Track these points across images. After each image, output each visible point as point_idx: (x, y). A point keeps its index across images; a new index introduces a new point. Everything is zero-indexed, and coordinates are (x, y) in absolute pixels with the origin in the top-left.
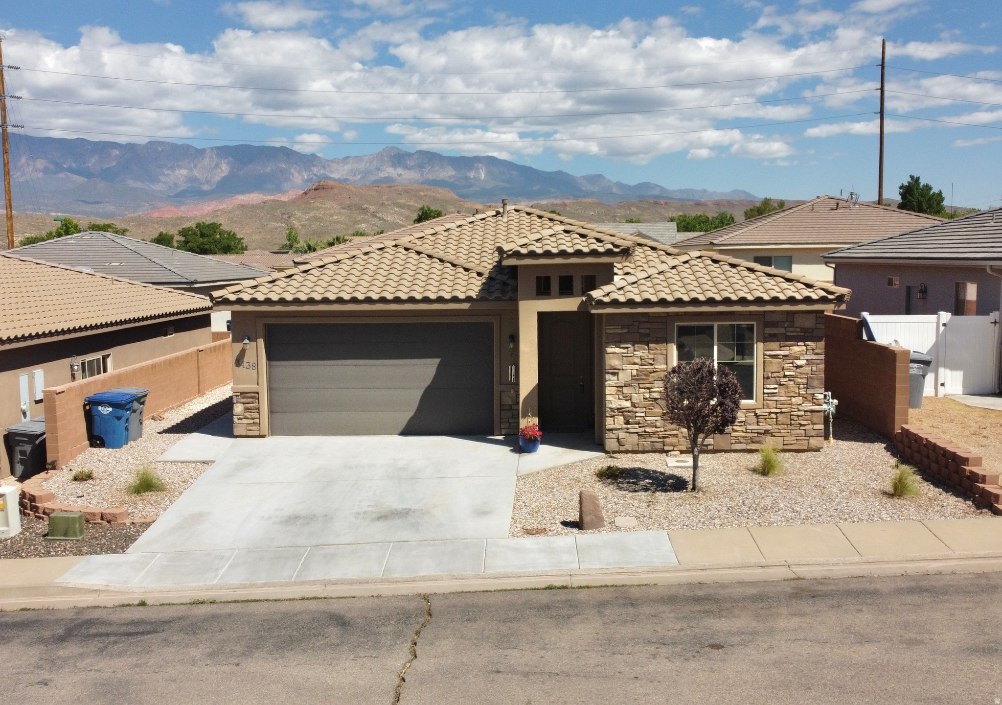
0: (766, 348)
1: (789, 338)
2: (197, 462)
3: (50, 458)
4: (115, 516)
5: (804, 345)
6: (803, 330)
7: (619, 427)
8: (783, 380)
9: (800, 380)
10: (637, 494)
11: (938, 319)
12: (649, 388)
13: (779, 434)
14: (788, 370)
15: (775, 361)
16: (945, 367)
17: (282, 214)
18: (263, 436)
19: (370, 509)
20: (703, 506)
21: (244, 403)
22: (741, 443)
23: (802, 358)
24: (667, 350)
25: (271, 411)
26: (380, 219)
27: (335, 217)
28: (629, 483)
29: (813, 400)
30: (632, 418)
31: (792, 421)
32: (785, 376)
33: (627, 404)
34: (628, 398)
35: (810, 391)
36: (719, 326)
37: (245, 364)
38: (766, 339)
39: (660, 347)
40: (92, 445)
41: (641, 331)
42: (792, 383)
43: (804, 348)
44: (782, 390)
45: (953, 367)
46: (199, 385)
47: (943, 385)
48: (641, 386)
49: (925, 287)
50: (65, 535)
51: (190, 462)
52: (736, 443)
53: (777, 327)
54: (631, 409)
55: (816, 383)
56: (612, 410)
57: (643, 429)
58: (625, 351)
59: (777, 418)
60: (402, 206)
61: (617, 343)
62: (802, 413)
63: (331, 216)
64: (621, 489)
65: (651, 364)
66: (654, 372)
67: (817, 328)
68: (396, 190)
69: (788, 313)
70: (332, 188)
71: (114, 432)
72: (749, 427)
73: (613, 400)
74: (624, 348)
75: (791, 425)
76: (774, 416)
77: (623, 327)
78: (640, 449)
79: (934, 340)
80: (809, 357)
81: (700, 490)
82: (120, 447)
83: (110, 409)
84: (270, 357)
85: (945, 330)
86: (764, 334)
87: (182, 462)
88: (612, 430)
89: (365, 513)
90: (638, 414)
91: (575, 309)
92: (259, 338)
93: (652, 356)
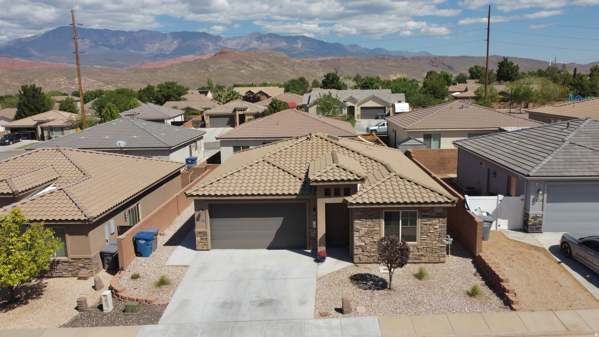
0: (422, 221)
1: (431, 217)
2: (182, 266)
3: (120, 266)
4: (151, 301)
5: (438, 219)
6: (438, 213)
7: (360, 253)
8: (430, 234)
9: (436, 234)
10: (366, 291)
11: (498, 198)
12: (372, 237)
13: (426, 256)
14: (431, 230)
15: (426, 226)
16: (500, 218)
17: (204, 66)
18: (209, 250)
19: (256, 299)
20: (393, 300)
21: (200, 237)
22: (411, 260)
23: (437, 225)
24: (380, 222)
25: (212, 239)
28: (363, 284)
29: (442, 242)
30: (365, 249)
31: (433, 251)
32: (430, 232)
33: (363, 244)
34: (363, 241)
35: (441, 239)
36: (402, 212)
37: (200, 220)
38: (422, 217)
39: (378, 220)
40: (137, 256)
41: (369, 214)
42: (433, 235)
43: (438, 221)
44: (429, 238)
45: (504, 218)
46: (178, 211)
47: (499, 226)
48: (369, 236)
49: (495, 172)
50: (132, 312)
51: (179, 266)
53: (427, 212)
54: (365, 246)
55: (443, 235)
56: (357, 246)
57: (370, 254)
58: (362, 222)
59: (426, 249)
61: (359, 218)
62: (437, 247)
63: (228, 66)
64: (360, 287)
65: (373, 228)
66: (374, 231)
67: (443, 213)
69: (431, 207)
70: (228, 53)
71: (146, 251)
72: (414, 253)
73: (357, 242)
74: (362, 221)
75: (432, 252)
76: (425, 249)
77: (361, 212)
78: (369, 262)
79: (496, 207)
80: (440, 225)
81: (393, 289)
82: (148, 256)
83: (144, 241)
84: (211, 217)
85: (501, 203)
86: (421, 215)
87: (176, 266)
88: (357, 254)
89: (254, 301)
90: (367, 248)
91: (341, 202)
92: (206, 209)
93: (373, 224)
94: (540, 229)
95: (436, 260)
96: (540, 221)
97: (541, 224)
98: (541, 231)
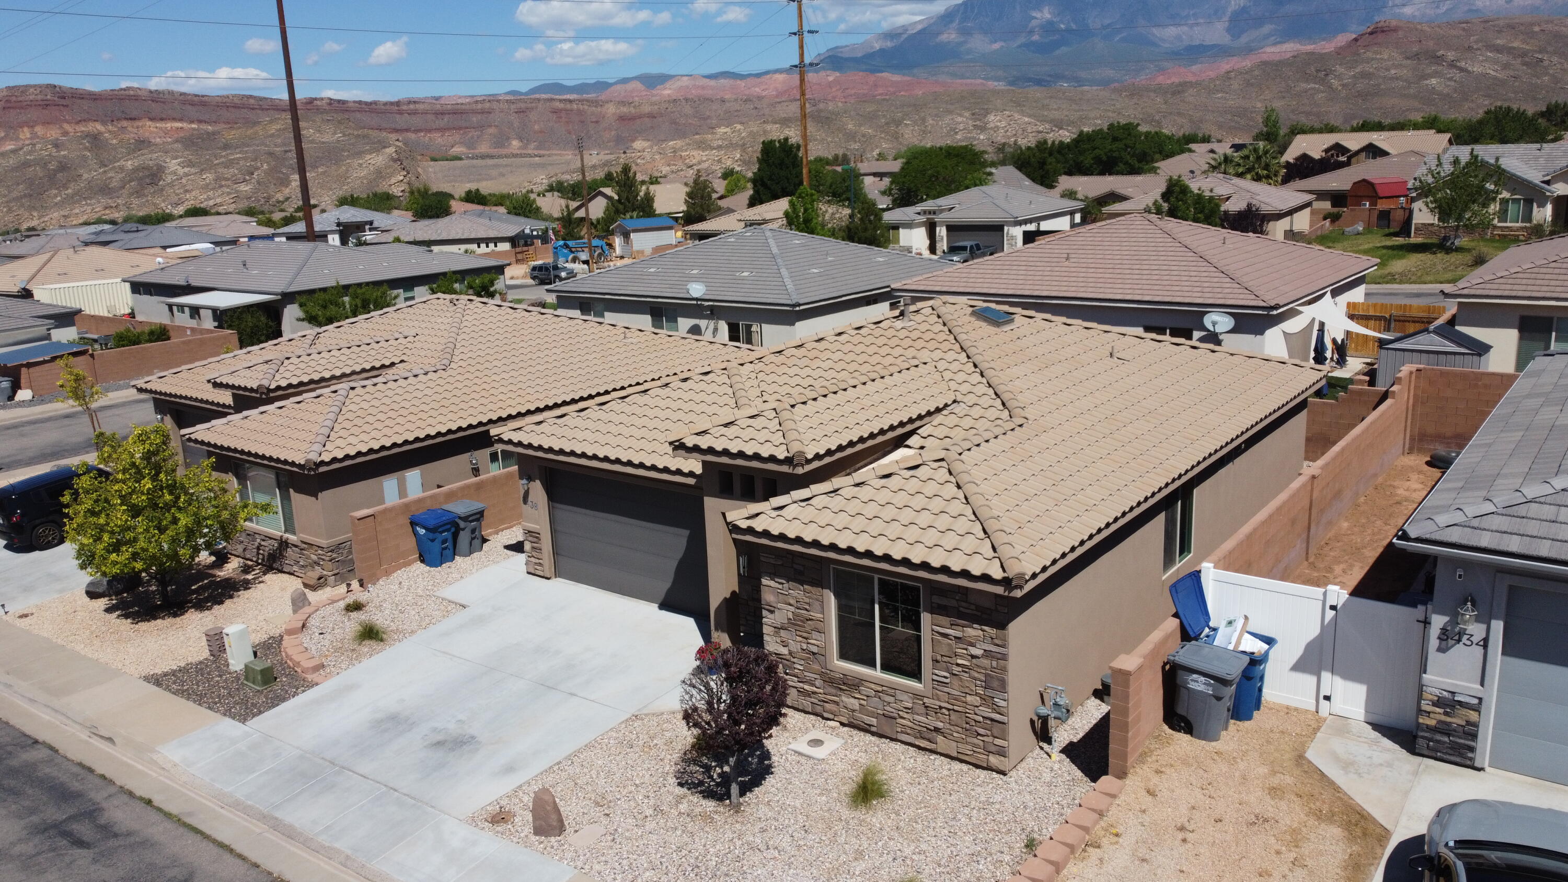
0: (935, 622)
1: (961, 616)
2: (459, 604)
3: (358, 576)
5: (982, 630)
6: (977, 610)
8: (956, 669)
9: (976, 675)
11: (1325, 596)
12: (806, 639)
13: (951, 737)
14: (962, 657)
15: (945, 641)
16: (1333, 672)
17: (1318, 71)
18: (548, 578)
19: (453, 726)
21: (531, 542)
22: (908, 734)
23: (978, 646)
24: (822, 596)
25: (556, 554)
26: (1462, 70)
27: (1393, 72)
29: (993, 705)
30: (790, 668)
31: (968, 726)
32: (958, 664)
33: (784, 651)
34: (783, 643)
35: (989, 693)
36: (880, 579)
37: (530, 503)
38: (932, 610)
39: (815, 592)
41: (796, 567)
42: (967, 675)
43: (981, 633)
44: (956, 682)
45: (1348, 676)
47: (1328, 698)
48: (798, 633)
50: (254, 683)
52: (902, 732)
53: (945, 598)
54: (788, 657)
55: (997, 684)
57: (801, 685)
58: (780, 586)
59: (949, 716)
60: (1498, 49)
61: (773, 575)
62: (979, 718)
63: (1388, 70)
65: (806, 610)
66: (811, 620)
67: (994, 611)
68: (1494, 26)
69: (951, 585)
70: (1395, 30)
71: (429, 553)
72: (916, 717)
73: (771, 642)
74: (779, 583)
75: (967, 729)
76: (945, 712)
77: (776, 560)
80: (986, 647)
82: (437, 565)
83: (424, 531)
85: (1336, 618)
86: (930, 603)
89: (441, 731)
90: (796, 666)
92: (537, 479)
93: (807, 600)
94: (1470, 755)
95: (978, 759)
96: (1468, 723)
97: (1474, 736)
98: (1471, 759)
